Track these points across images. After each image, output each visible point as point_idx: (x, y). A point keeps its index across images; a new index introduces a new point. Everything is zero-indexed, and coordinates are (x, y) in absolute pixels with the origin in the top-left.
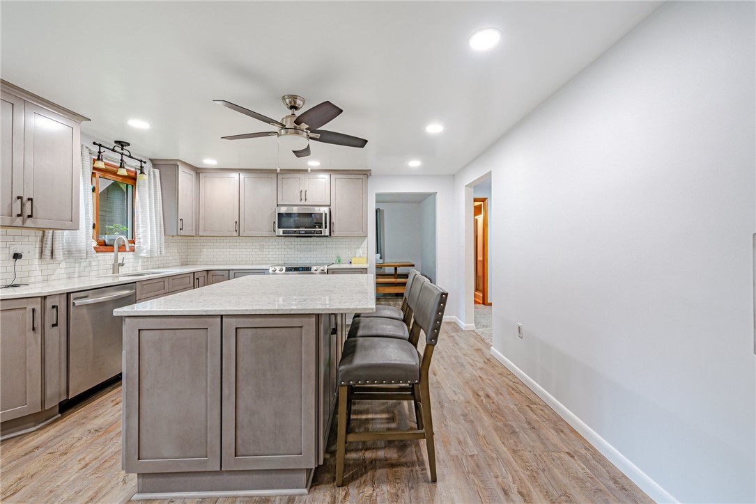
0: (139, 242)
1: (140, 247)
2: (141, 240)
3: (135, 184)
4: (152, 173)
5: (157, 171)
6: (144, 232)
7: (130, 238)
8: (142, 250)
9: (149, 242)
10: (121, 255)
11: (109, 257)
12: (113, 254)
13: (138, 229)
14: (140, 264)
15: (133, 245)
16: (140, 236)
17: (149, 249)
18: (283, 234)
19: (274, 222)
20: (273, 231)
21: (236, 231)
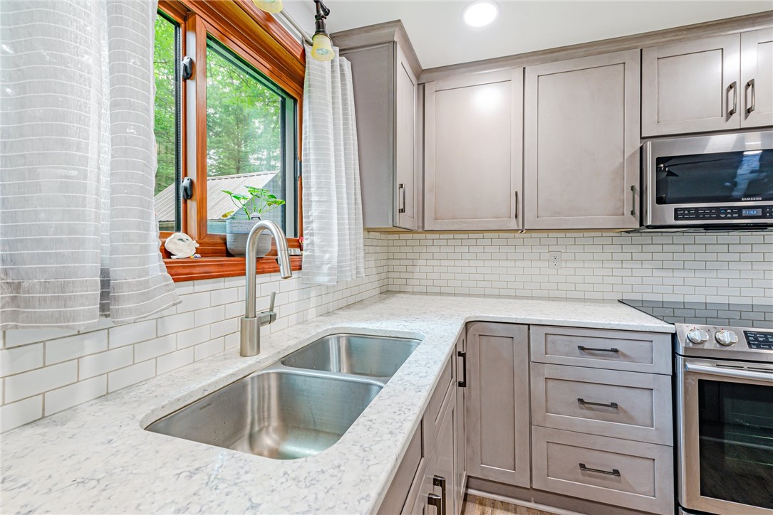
0: (312, 243)
1: (313, 256)
2: (316, 239)
3: (301, 96)
4: (337, 64)
5: (347, 65)
6: (324, 216)
7: (290, 235)
8: (319, 267)
9: (336, 243)
10: (266, 283)
11: (230, 292)
12: (241, 282)
13: (309, 206)
14: (313, 302)
15: (298, 251)
16: (315, 225)
17: (335, 262)
18: (676, 219)
19: (633, 188)
20: (627, 211)
21: (516, 217)
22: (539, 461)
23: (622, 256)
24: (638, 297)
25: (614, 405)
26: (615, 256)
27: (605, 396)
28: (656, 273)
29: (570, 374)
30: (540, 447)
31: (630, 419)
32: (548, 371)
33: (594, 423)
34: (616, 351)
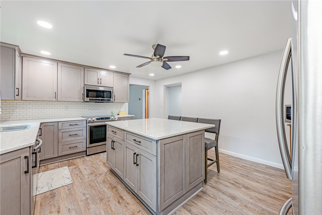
18: (89, 100)
19: (82, 94)
20: (81, 99)
21: (55, 98)
22: (60, 150)
23: (82, 107)
24: (85, 116)
25: (76, 134)
26: (81, 107)
27: (75, 133)
28: (89, 110)
29: (68, 130)
30: (60, 146)
31: (79, 136)
32: (62, 131)
33: (72, 139)
34: (77, 124)
